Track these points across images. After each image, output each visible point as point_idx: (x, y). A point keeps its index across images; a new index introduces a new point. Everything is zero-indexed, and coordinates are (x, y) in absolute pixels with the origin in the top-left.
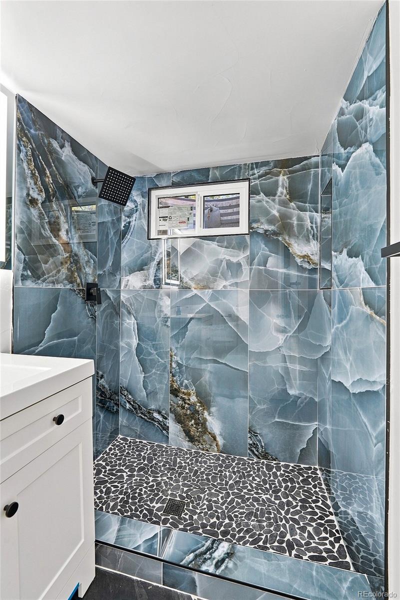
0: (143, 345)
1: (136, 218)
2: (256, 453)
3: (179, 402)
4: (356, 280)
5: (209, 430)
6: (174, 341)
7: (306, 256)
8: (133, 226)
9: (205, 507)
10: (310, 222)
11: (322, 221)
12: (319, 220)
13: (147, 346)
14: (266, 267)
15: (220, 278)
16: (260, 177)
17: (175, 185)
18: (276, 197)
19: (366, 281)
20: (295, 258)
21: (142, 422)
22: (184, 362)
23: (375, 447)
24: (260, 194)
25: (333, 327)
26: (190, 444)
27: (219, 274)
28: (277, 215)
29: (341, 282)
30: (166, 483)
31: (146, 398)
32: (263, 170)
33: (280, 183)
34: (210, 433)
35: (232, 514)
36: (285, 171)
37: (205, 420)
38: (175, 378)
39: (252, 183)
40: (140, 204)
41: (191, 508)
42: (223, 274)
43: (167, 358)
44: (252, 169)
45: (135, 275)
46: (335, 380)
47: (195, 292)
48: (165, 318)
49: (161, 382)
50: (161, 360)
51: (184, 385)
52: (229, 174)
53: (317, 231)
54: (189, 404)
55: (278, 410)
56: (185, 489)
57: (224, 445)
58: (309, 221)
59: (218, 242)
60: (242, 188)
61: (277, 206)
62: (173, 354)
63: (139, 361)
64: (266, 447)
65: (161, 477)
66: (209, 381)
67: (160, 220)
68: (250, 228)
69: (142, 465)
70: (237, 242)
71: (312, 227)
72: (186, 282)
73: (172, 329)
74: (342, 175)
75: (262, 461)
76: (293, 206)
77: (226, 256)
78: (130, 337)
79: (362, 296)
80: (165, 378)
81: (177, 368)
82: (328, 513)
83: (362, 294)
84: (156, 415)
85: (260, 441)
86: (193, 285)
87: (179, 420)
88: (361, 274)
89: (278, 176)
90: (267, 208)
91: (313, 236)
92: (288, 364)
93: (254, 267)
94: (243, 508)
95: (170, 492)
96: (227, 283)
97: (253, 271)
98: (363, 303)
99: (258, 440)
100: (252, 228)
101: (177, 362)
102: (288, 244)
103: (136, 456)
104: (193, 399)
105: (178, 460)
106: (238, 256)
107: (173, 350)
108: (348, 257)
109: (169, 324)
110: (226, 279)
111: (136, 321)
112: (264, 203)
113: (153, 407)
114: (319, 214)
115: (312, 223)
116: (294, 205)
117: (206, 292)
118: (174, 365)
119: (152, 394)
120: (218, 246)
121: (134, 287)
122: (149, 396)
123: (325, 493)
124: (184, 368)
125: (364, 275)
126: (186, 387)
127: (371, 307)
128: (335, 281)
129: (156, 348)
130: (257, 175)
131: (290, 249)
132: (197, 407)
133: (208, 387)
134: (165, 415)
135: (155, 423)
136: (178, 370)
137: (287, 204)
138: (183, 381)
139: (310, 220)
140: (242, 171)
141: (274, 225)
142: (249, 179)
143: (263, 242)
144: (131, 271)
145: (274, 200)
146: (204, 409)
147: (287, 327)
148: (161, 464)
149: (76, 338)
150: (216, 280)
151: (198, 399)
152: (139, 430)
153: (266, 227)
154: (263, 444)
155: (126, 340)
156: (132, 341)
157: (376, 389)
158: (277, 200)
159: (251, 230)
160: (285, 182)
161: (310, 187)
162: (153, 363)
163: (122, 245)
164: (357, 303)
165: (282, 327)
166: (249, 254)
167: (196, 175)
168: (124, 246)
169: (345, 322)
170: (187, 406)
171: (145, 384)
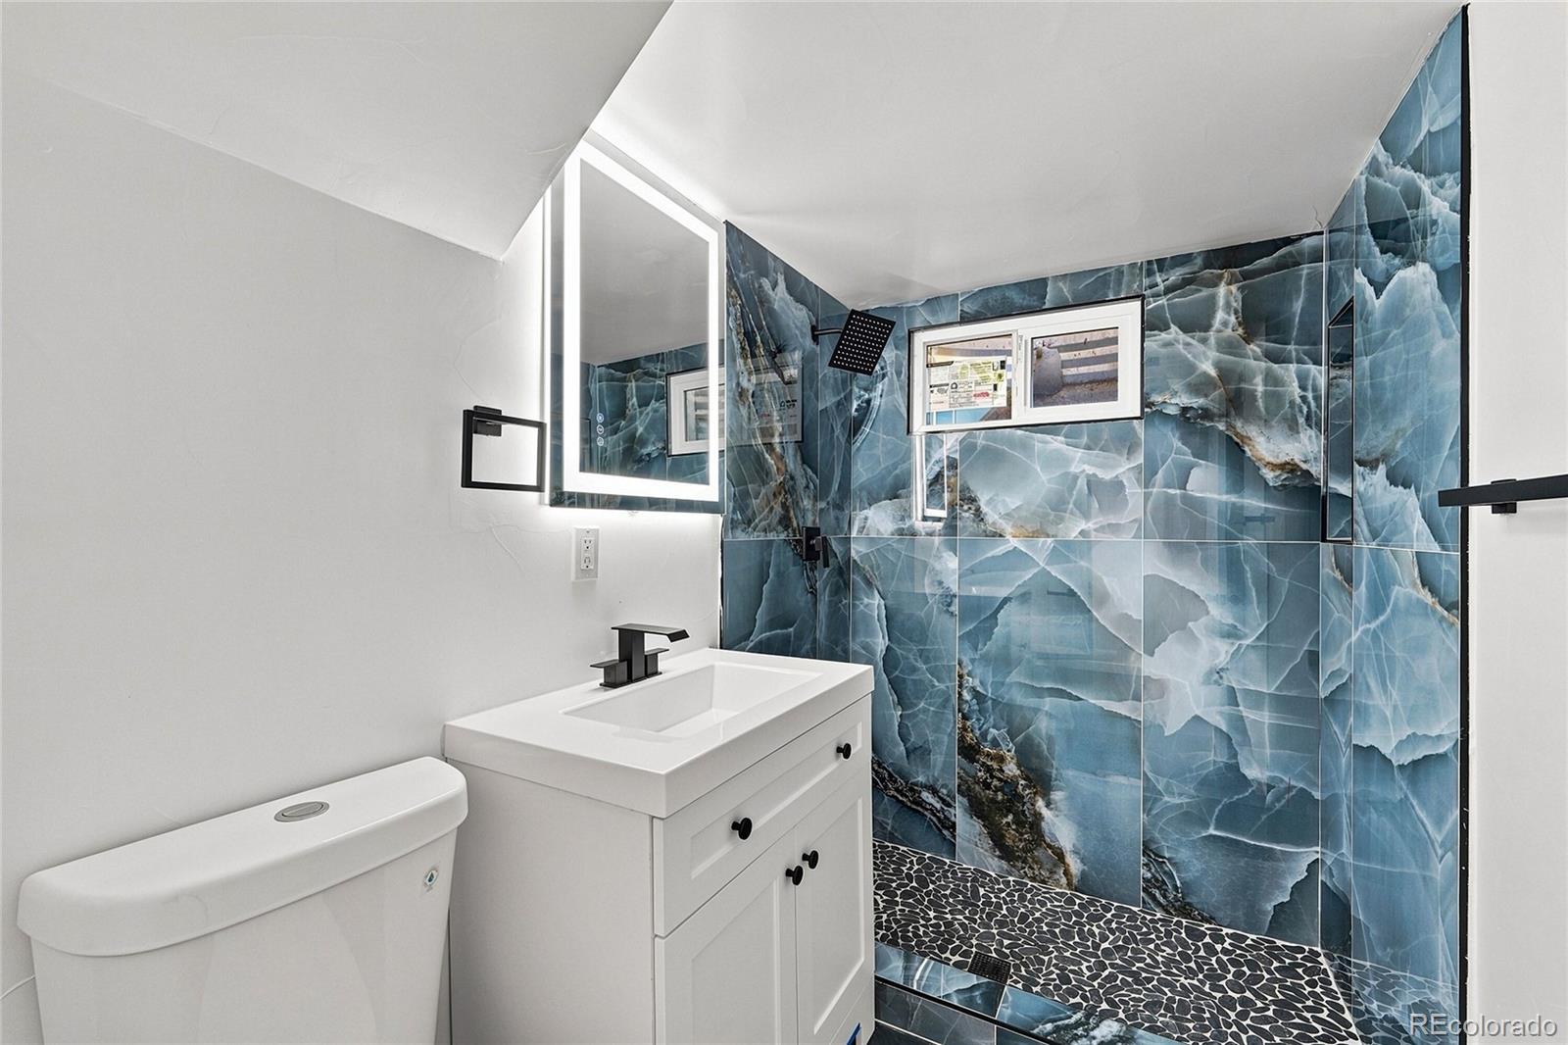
0: (899, 651)
1: (883, 391)
2: (1162, 900)
3: (979, 774)
4: (1405, 533)
5: (1048, 840)
6: (967, 645)
7: (1289, 463)
8: (876, 407)
9: (1054, 976)
10: (1300, 387)
11: (1329, 385)
12: (1322, 382)
13: (908, 653)
14: (1185, 489)
15: (1072, 513)
16: (1168, 290)
17: (966, 319)
18: (1212, 333)
19: (1424, 538)
20: (1259, 469)
21: (898, 807)
22: (990, 690)
23: (1440, 862)
24: (1169, 328)
25: (1356, 629)
26: (1004, 864)
27: (1071, 506)
28: (1213, 372)
29: (1375, 535)
30: (962, 925)
31: (905, 759)
32: (1175, 276)
33: (1221, 302)
34: (1050, 846)
35: (1116, 997)
36: (1232, 275)
37: (1038, 817)
38: (969, 723)
39: (1149, 303)
40: (892, 363)
41: (1024, 973)
42: (1078, 505)
43: (951, 680)
44: (1150, 273)
45: (880, 507)
46: (1360, 744)
47: (1013, 542)
48: (947, 596)
49: (937, 730)
50: (937, 684)
51: (989, 738)
52: (1094, 288)
53: (1319, 406)
54: (1000, 780)
55: (1217, 810)
56: (1006, 942)
57: (1084, 875)
58: (1296, 384)
59: (1066, 437)
60: (1124, 317)
61: (1213, 354)
62: (965, 671)
63: (890, 683)
64: (1186, 891)
65: (951, 914)
66: (1047, 734)
67: (932, 392)
68: (1145, 402)
69: (908, 888)
70: (1114, 436)
71: (1304, 399)
72: (994, 523)
73: (963, 621)
74: (1377, 306)
75: (1176, 919)
76: (1253, 351)
77: (1086, 467)
78: (871, 633)
79: (1416, 569)
80: (948, 721)
81: (975, 701)
82: (1344, 1034)
83: (1416, 563)
84: (926, 796)
85: (1171, 877)
86: (1008, 529)
87: (977, 809)
88: (1414, 522)
89: (1216, 285)
90: (1187, 359)
91: (1308, 418)
92: (1241, 708)
93: (1155, 490)
94: (1138, 992)
95: (974, 942)
96: (1090, 525)
97: (1152, 499)
98: (1418, 581)
99: (1165, 873)
100: (1151, 405)
101: (973, 689)
102: (1242, 437)
103: (891, 871)
104: (1011, 769)
105: (982, 891)
106: (1113, 467)
107: (964, 664)
108: (1388, 483)
109: (955, 608)
110: (1086, 516)
111: (882, 602)
112: (1181, 347)
113: (921, 779)
114: (1323, 368)
115: (1303, 388)
116: (1258, 350)
117: (1040, 545)
118: (967, 696)
119: (918, 752)
120: (1067, 445)
121: (878, 530)
122: (912, 756)
123: (1339, 999)
124: (990, 702)
125: (1419, 525)
126: (995, 744)
127: (1433, 592)
128: (1362, 528)
129: (928, 657)
130: (1161, 287)
131: (1246, 449)
132: (1020, 787)
133: (1045, 747)
134: (948, 799)
135: (926, 813)
136: (976, 707)
137: (1239, 346)
138: (987, 730)
139: (1299, 382)
140: (1125, 279)
141: (1206, 396)
142: (1142, 297)
143: (1177, 435)
144: (873, 500)
145: (1204, 341)
146: (1035, 793)
147: (1239, 626)
148: (948, 892)
149: (791, 629)
150: (1062, 519)
151: (1022, 772)
152: (890, 822)
153: (1185, 400)
154: (1178, 883)
155: (861, 639)
156: (876, 641)
157: (1441, 751)
158: (1212, 341)
159: (1146, 410)
160: (1232, 299)
161: (1298, 306)
162: (921, 690)
163: (854, 448)
164: (1407, 582)
165: (1228, 625)
166: (1141, 460)
167: (1014, 296)
168: (858, 449)
169: (1382, 618)
170: (996, 782)
171: (905, 730)
